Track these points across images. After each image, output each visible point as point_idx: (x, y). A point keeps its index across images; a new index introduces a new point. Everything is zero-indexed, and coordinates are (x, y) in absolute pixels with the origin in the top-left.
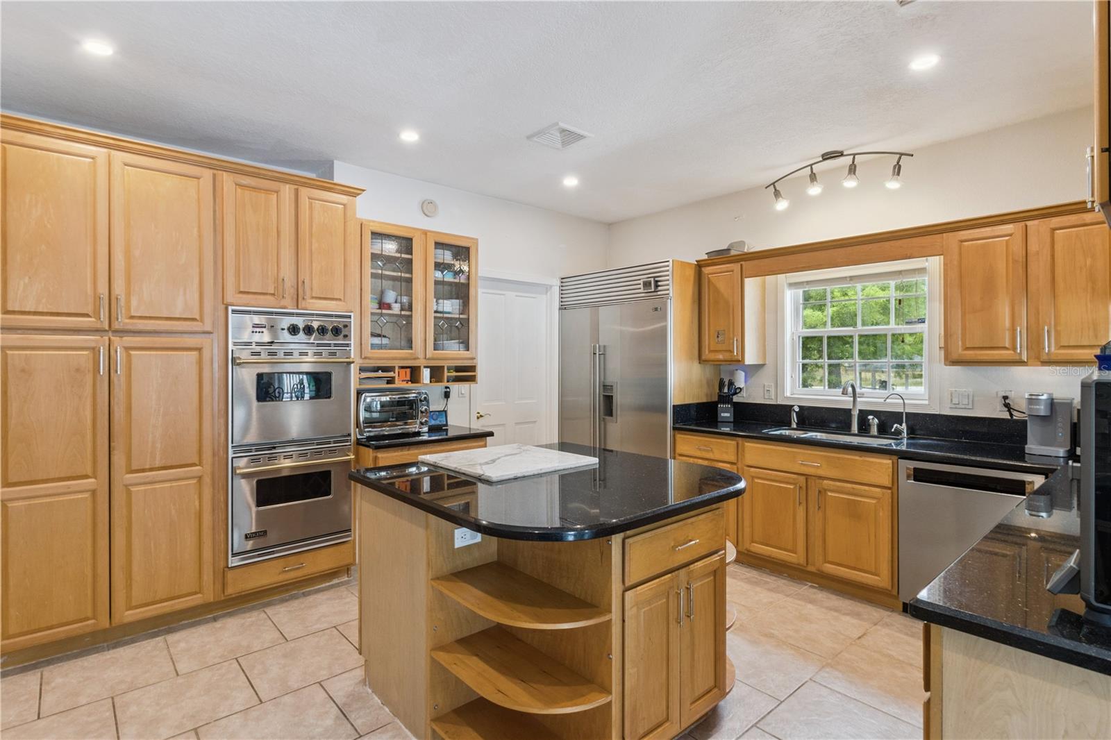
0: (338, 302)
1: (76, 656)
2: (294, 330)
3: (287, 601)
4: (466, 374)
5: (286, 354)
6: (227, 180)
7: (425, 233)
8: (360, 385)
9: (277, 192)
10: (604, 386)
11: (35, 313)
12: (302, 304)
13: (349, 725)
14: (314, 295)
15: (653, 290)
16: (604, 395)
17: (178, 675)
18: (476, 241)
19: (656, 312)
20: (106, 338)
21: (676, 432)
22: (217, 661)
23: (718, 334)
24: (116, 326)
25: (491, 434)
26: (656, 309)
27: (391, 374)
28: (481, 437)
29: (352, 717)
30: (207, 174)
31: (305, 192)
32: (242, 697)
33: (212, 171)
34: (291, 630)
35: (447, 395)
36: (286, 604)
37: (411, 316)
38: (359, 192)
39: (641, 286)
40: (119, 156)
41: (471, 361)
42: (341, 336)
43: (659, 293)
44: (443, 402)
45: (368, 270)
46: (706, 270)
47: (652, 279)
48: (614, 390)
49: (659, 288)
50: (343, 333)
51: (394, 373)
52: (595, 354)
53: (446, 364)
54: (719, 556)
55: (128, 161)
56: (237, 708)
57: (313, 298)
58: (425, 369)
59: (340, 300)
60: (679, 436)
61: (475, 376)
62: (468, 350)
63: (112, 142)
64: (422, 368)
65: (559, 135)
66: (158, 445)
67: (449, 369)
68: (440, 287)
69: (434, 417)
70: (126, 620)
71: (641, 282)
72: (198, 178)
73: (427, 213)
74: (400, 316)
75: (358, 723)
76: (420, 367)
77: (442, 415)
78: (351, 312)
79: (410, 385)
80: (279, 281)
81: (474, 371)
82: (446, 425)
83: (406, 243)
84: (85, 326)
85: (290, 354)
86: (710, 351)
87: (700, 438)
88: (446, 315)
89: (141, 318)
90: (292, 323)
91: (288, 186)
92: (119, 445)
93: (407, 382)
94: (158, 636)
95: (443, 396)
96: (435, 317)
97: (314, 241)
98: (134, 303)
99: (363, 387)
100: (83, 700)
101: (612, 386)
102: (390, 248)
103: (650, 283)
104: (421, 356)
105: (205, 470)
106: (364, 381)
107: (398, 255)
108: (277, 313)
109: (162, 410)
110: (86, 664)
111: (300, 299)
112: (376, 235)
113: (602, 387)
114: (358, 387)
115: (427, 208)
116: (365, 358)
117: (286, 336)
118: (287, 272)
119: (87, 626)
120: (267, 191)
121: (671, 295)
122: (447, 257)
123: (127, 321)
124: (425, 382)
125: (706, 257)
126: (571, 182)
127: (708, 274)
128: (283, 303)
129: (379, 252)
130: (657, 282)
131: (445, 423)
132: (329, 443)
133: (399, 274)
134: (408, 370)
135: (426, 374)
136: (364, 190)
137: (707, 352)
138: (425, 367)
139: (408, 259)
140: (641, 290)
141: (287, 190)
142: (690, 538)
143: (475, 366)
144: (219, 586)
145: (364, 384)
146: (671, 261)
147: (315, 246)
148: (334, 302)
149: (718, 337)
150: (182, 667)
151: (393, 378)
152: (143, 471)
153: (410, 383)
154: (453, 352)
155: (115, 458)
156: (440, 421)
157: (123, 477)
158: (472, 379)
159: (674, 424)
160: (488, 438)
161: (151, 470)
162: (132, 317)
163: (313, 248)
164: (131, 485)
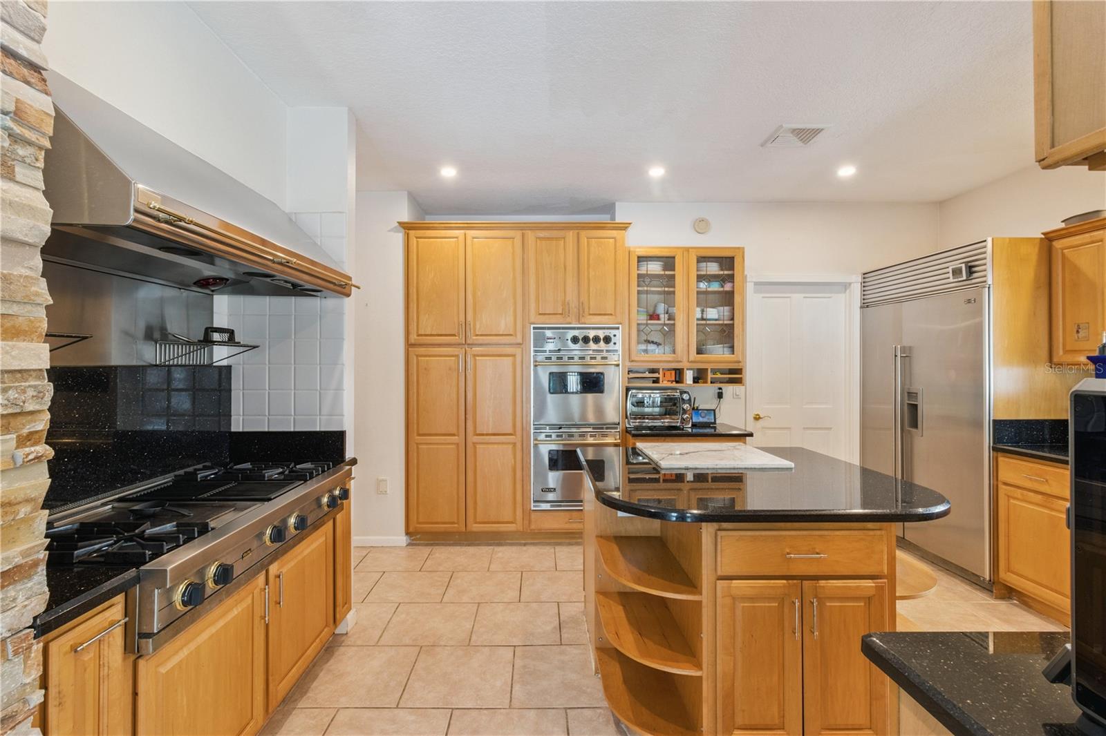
0: (610, 317)
1: (450, 545)
2: (575, 340)
3: (572, 545)
4: (735, 375)
5: (569, 358)
6: (530, 236)
7: (687, 249)
8: (628, 383)
9: (564, 238)
10: (909, 393)
11: (431, 335)
12: (583, 320)
13: (559, 636)
14: (591, 312)
15: (964, 278)
16: (909, 404)
17: (488, 570)
18: (741, 250)
19: (970, 304)
20: (464, 350)
21: (1000, 454)
22: (512, 569)
23: (1079, 327)
24: (468, 342)
25: (751, 435)
26: (969, 301)
27: (656, 375)
28: (743, 436)
29: (563, 631)
30: (518, 234)
31: (583, 234)
32: (512, 594)
33: (521, 232)
34: (562, 564)
35: (720, 396)
36: (571, 547)
37: (674, 324)
38: (627, 225)
39: (951, 275)
40: (471, 233)
41: (737, 364)
42: (612, 343)
43: (974, 281)
44: (716, 401)
45: (635, 289)
46: (1058, 244)
47: (963, 265)
48: (920, 397)
49: (975, 275)
50: (613, 341)
51: (659, 374)
52: (896, 356)
53: (709, 367)
54: (875, 583)
55: (474, 236)
56: (505, 600)
57: (590, 314)
58: (688, 372)
59: (611, 314)
60: (1003, 460)
61: (741, 378)
62: (733, 354)
63: (466, 225)
64: (685, 369)
65: (791, 135)
66: (491, 419)
67: (714, 371)
68: (702, 296)
69: (703, 415)
70: (474, 530)
71: (950, 270)
72: (514, 238)
73: (700, 231)
74: (665, 324)
75: (565, 636)
76: (683, 369)
77: (710, 413)
78: (621, 324)
79: (674, 385)
80: (565, 304)
81: (741, 374)
82: (715, 423)
83: (669, 262)
84: (453, 342)
85: (573, 358)
86: (1066, 352)
87: (1031, 465)
88: (708, 322)
89: (481, 335)
90: (574, 334)
91: (571, 232)
92: (470, 416)
93: (672, 382)
94: (491, 545)
95: (716, 396)
96: (697, 325)
97: (591, 270)
98: (478, 326)
99: (630, 385)
100: (441, 569)
101: (917, 393)
102: (655, 268)
103: (960, 270)
104: (685, 359)
105: (516, 439)
106: (632, 380)
107: (662, 273)
108: (563, 328)
109: (492, 396)
110: (452, 550)
111: (581, 316)
112: (641, 259)
113: (906, 394)
114: (627, 385)
115: (701, 225)
116: (633, 361)
117: (572, 346)
118: (571, 296)
119: (454, 527)
120: (557, 239)
121: (990, 282)
122: (713, 268)
123: (475, 338)
124: (688, 383)
125: (1063, 225)
126: (847, 171)
127: (1062, 249)
128: (568, 320)
129: (645, 272)
130: (971, 267)
131: (713, 421)
132: (602, 428)
133: (663, 289)
134: (674, 372)
135: (689, 376)
136: (630, 224)
137: (1061, 352)
138: (687, 369)
139: (672, 275)
140: (951, 280)
141: (571, 235)
142: (818, 551)
143: (741, 369)
144: (526, 522)
145: (632, 383)
146: (989, 240)
147: (592, 273)
148: (606, 317)
149: (1078, 332)
150: (493, 567)
151: (658, 378)
152: (483, 435)
153: (674, 383)
154: (718, 355)
155: (468, 424)
156: (708, 419)
157: (472, 439)
158: (738, 381)
159: (994, 443)
160: (747, 438)
161: (487, 435)
162: (477, 335)
163: (591, 276)
164: (477, 443)
